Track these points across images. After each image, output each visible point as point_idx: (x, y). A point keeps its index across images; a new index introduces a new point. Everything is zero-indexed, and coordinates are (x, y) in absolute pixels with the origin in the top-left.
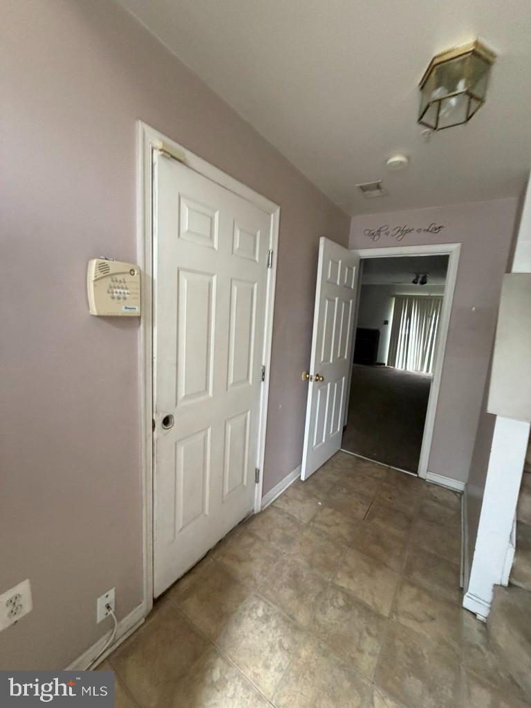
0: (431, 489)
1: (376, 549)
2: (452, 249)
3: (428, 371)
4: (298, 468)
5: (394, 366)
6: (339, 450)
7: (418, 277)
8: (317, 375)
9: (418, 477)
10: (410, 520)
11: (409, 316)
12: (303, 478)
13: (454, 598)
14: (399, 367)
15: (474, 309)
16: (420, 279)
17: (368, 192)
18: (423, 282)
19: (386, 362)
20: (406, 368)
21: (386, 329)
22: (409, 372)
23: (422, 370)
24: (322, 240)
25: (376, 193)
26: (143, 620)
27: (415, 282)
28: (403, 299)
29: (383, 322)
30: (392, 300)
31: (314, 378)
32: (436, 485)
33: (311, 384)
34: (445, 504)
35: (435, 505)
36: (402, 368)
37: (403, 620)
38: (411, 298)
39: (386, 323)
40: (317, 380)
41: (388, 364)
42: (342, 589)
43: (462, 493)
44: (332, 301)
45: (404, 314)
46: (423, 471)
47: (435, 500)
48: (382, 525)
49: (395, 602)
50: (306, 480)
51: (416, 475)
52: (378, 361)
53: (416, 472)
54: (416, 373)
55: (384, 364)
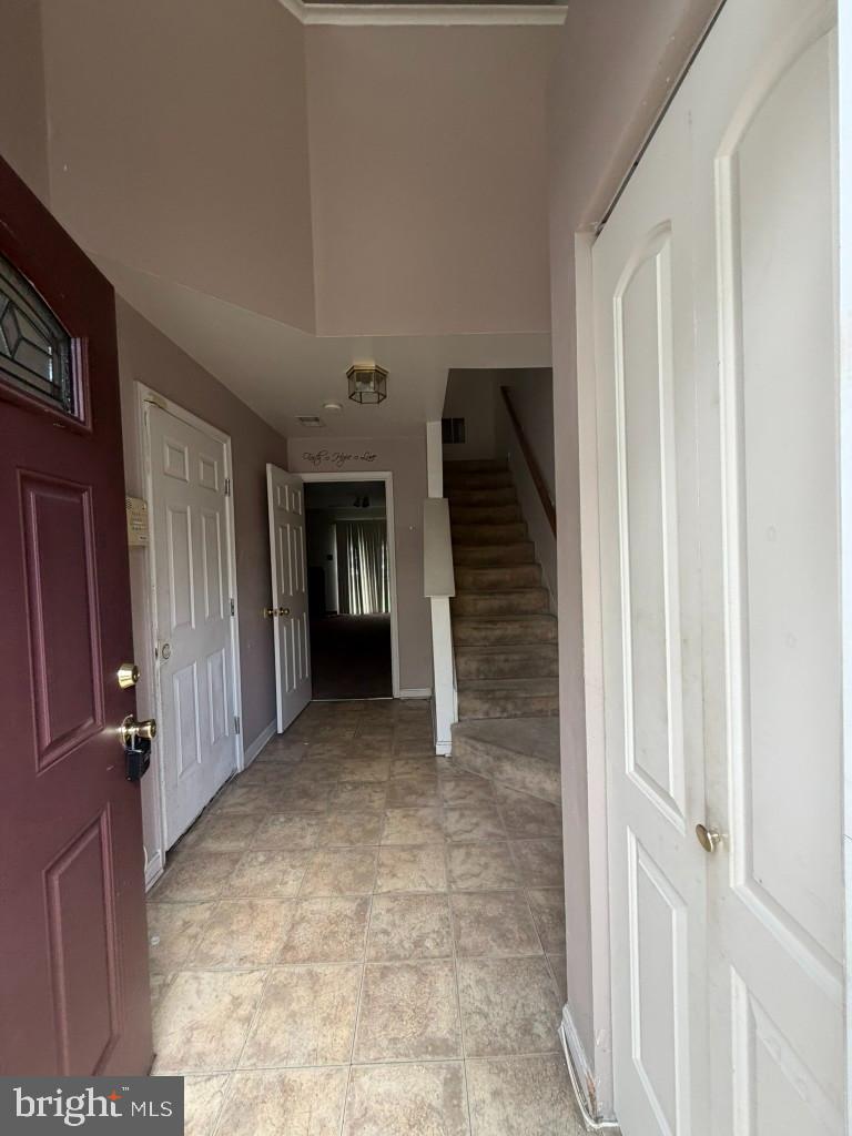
0: (407, 703)
1: (369, 752)
2: (385, 476)
5: (348, 612)
6: (312, 701)
7: (358, 499)
8: (281, 609)
9: (393, 698)
10: (392, 727)
11: (356, 547)
12: (280, 731)
13: (431, 754)
14: (354, 611)
15: (411, 528)
16: (361, 501)
17: (306, 423)
18: (366, 505)
19: (338, 609)
20: (362, 611)
21: (332, 566)
22: (366, 615)
23: (380, 610)
24: (269, 467)
25: (314, 423)
26: (162, 871)
27: (356, 505)
28: (345, 526)
29: (327, 558)
30: (333, 528)
31: (278, 612)
32: (410, 699)
33: (276, 619)
34: (419, 709)
36: (358, 611)
37: (397, 777)
38: (355, 525)
39: (331, 558)
40: (280, 616)
41: (341, 612)
42: (348, 782)
43: (430, 698)
44: (284, 528)
45: (350, 548)
46: (397, 692)
47: (411, 709)
48: (369, 738)
49: (391, 772)
50: (285, 732)
51: (391, 698)
52: (328, 609)
53: (391, 695)
55: (336, 612)
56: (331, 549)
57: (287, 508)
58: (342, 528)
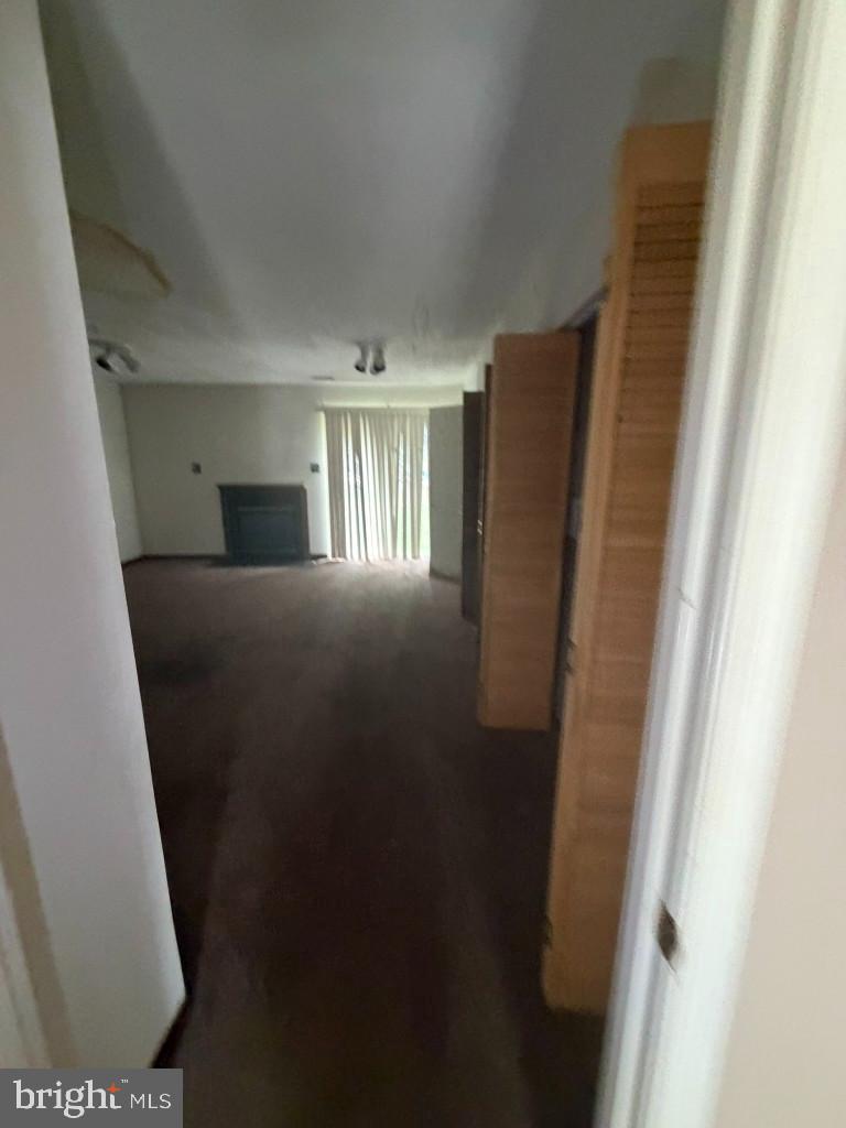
3: (404, 557)
5: (345, 557)
11: (357, 450)
14: (354, 557)
18: (378, 367)
19: (329, 553)
20: (367, 561)
21: (318, 479)
22: (375, 567)
23: (395, 555)
27: (360, 367)
28: (339, 415)
29: (309, 467)
30: (320, 418)
36: (360, 557)
38: (356, 414)
39: (315, 468)
41: (334, 556)
52: (311, 551)
54: (387, 566)
55: (325, 556)
56: (312, 447)
58: (334, 416)
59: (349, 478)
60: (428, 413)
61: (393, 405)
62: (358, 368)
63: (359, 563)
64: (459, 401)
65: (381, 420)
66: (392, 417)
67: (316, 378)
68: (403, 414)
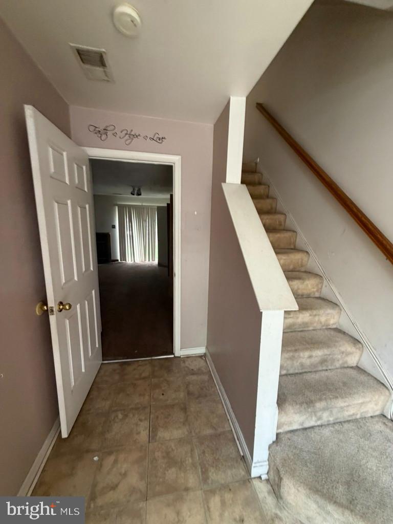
0: (187, 364)
2: (174, 160)
3: (149, 260)
4: (57, 421)
5: (126, 260)
6: (102, 364)
7: (134, 190)
8: (60, 304)
9: (175, 356)
10: (185, 409)
11: (130, 221)
12: (65, 435)
14: (129, 261)
15: (196, 213)
16: (136, 192)
18: (138, 194)
19: (119, 258)
20: (134, 261)
21: (115, 231)
22: (137, 263)
23: (145, 260)
28: (123, 207)
29: (111, 226)
30: (116, 208)
31: (56, 308)
32: (188, 357)
33: (53, 319)
34: (200, 372)
35: (194, 378)
36: (132, 261)
38: (130, 207)
39: (114, 227)
40: (61, 311)
41: (121, 260)
43: (205, 355)
45: (127, 220)
46: (178, 350)
47: (193, 373)
48: (167, 435)
50: (70, 435)
51: (173, 356)
52: (112, 258)
53: (173, 353)
54: (142, 263)
55: (118, 260)
56: (113, 219)
57: (67, 181)
58: (122, 209)
59: (127, 233)
60: (156, 207)
61: (144, 204)
62: (132, 193)
63: (132, 263)
64: (166, 205)
65: (140, 211)
66: (144, 208)
67: (114, 194)
68: (147, 207)
